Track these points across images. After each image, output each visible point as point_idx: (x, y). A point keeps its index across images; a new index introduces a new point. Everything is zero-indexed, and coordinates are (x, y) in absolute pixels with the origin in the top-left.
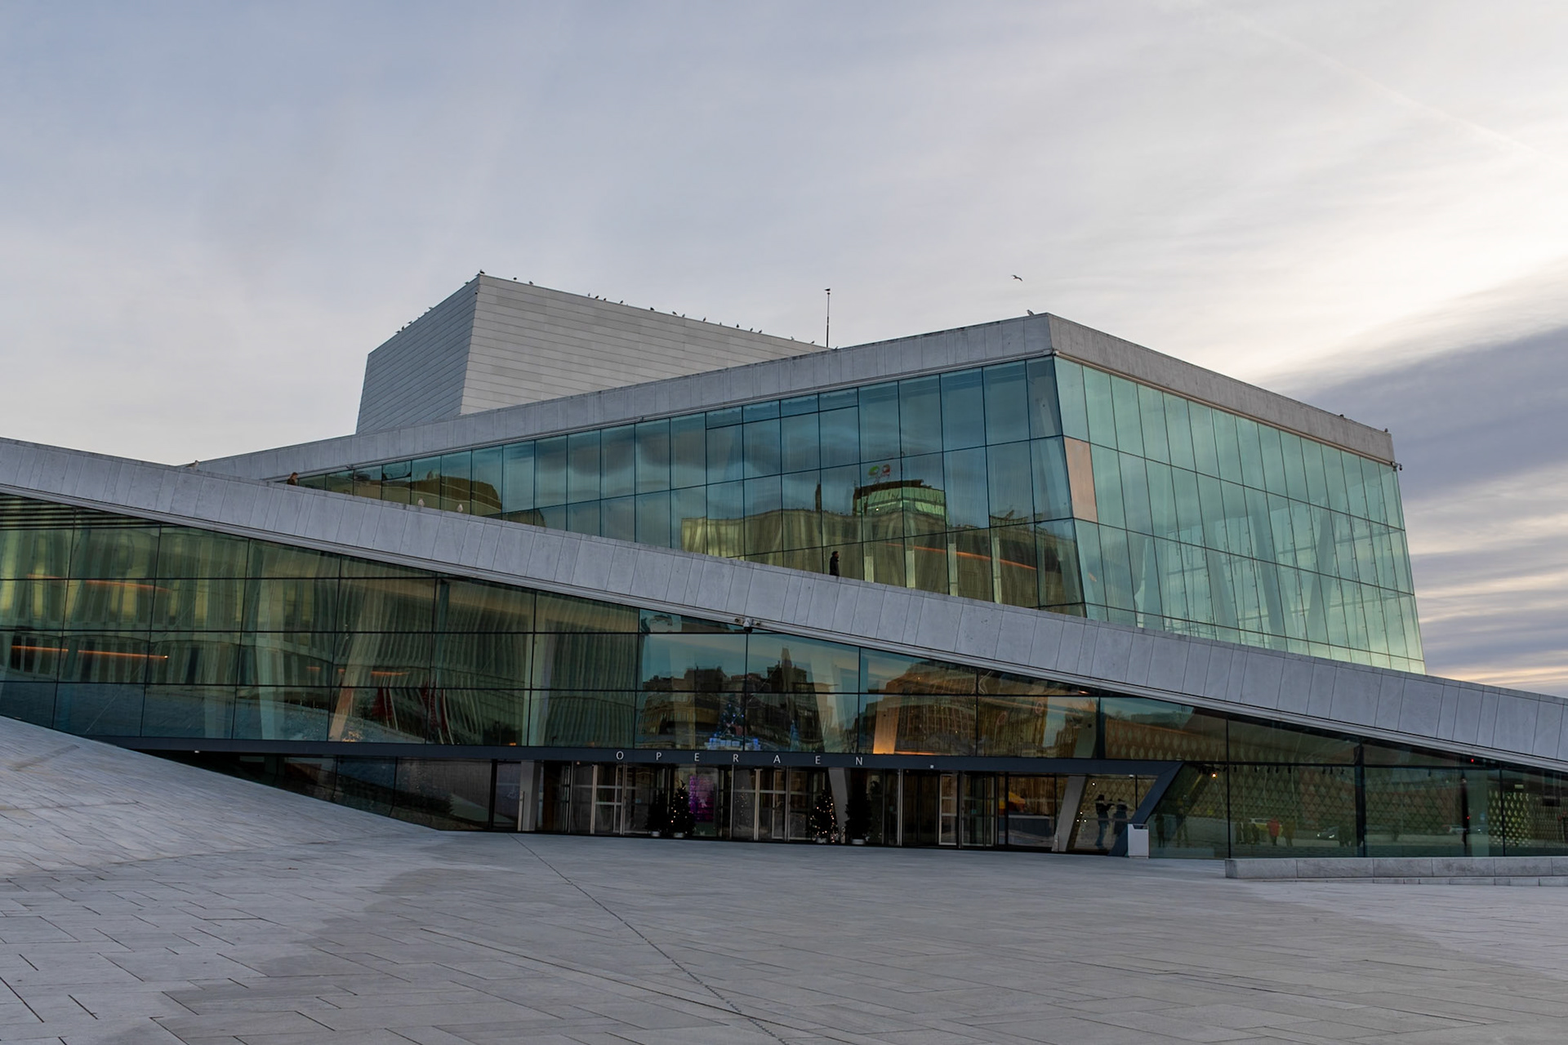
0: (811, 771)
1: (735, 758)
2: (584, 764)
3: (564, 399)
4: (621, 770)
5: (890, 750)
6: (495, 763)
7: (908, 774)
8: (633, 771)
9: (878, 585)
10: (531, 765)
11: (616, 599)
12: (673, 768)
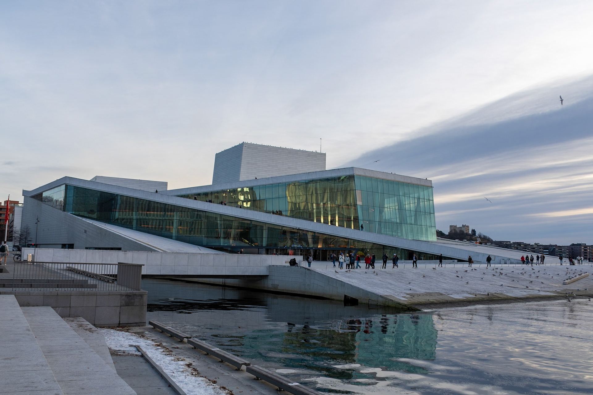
0: (308, 250)
1: (296, 248)
2: (273, 249)
3: (265, 178)
4: (279, 250)
5: (321, 247)
6: (258, 249)
7: (322, 250)
8: (280, 250)
9: (317, 223)
10: (265, 249)
11: (278, 224)
12: (287, 249)
